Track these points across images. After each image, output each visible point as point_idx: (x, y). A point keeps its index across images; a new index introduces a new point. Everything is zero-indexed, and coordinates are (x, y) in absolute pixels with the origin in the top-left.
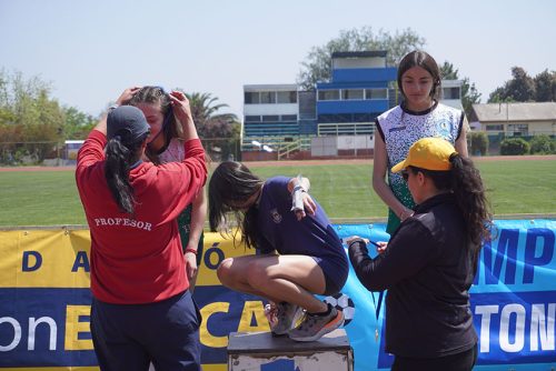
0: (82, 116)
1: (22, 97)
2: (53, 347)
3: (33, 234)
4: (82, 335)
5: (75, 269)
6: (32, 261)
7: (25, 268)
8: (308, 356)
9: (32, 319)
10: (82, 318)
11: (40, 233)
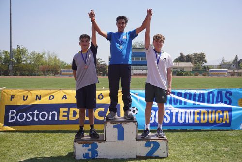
0: (66, 63)
1: (50, 58)
2: (56, 119)
3: (52, 91)
4: (64, 116)
5: (63, 99)
6: (52, 97)
7: (50, 99)
8: (126, 123)
9: (51, 112)
10: (64, 111)
11: (55, 91)
